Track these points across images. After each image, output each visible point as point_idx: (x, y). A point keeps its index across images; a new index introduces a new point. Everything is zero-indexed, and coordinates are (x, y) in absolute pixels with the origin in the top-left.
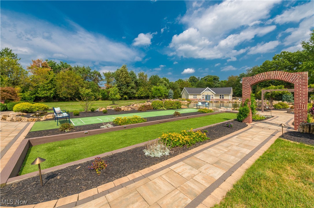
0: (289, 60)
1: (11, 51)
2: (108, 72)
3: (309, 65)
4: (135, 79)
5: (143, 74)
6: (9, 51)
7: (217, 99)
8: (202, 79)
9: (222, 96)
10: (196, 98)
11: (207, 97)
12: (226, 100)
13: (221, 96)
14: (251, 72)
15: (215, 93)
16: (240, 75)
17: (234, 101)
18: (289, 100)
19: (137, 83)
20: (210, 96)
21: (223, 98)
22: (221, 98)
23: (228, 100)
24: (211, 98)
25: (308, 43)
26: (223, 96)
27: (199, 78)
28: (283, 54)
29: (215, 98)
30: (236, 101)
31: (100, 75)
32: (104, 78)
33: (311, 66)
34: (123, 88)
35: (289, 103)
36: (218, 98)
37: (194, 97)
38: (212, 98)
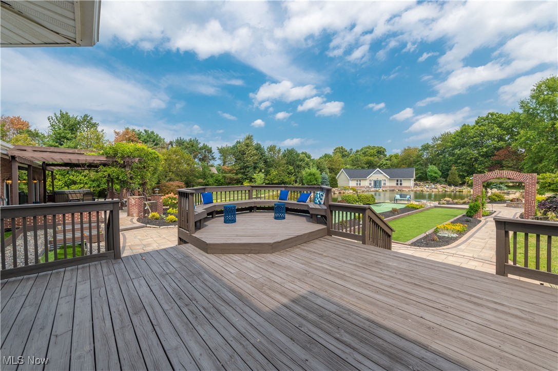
0: (500, 125)
1: (91, 118)
2: (224, 146)
3: (530, 136)
4: (264, 156)
5: (275, 147)
6: (89, 118)
7: (392, 187)
8: (357, 152)
9: (399, 181)
10: (360, 184)
11: (377, 184)
12: (406, 187)
13: (397, 181)
14: (439, 142)
15: (389, 177)
16: (422, 146)
17: (419, 189)
18: (500, 187)
19: (268, 162)
20: (380, 182)
21: (401, 184)
22: (397, 184)
23: (409, 187)
24: (382, 185)
25: (528, 103)
26: (401, 181)
27: (351, 150)
28: (490, 116)
29: (388, 184)
30: (421, 189)
31: (210, 151)
32: (217, 155)
33: (532, 137)
34: (248, 172)
35: (499, 191)
36: (394, 184)
37: (357, 184)
38: (385, 184)
